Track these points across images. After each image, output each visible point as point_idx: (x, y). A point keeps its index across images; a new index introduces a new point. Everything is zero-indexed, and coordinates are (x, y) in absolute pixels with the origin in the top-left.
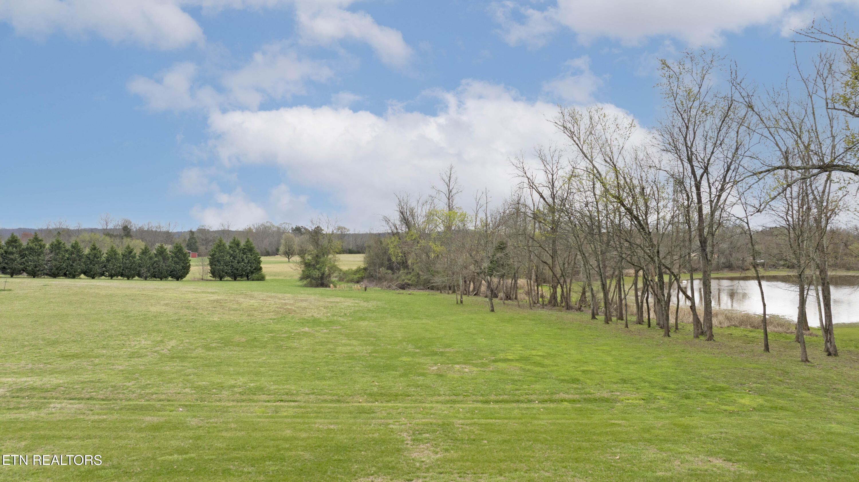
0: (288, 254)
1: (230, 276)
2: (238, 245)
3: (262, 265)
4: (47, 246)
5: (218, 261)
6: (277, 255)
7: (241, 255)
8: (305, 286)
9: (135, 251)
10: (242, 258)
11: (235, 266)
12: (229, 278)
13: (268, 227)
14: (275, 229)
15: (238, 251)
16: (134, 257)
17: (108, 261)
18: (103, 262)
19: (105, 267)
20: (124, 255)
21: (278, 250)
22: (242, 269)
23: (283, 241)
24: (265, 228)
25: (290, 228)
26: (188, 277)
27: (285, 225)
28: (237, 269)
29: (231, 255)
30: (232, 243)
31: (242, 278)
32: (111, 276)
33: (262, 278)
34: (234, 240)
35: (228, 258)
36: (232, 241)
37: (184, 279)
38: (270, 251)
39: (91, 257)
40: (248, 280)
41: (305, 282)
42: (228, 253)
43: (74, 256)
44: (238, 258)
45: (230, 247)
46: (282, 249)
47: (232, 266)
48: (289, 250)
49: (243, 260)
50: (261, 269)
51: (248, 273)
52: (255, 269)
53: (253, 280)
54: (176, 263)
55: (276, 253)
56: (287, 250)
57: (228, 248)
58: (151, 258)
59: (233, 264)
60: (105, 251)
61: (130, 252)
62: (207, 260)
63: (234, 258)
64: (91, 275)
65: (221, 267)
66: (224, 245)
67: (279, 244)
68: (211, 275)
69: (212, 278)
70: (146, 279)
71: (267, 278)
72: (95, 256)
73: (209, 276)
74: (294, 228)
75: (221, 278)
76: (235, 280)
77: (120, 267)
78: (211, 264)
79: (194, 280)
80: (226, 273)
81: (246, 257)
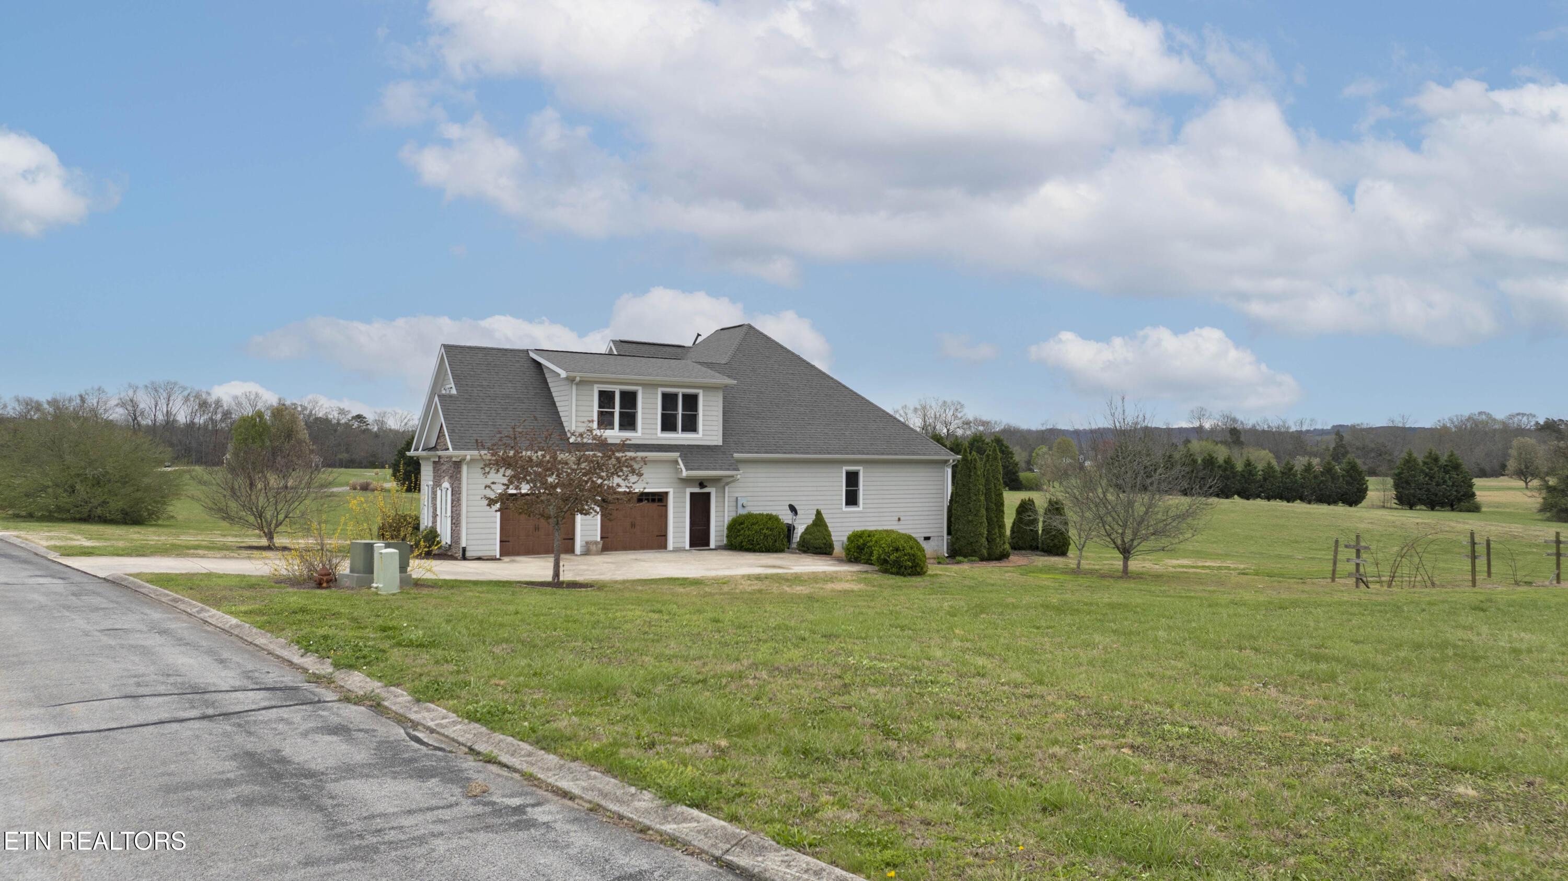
0: (1524, 473)
1: (1425, 505)
2: (1436, 460)
3: (1475, 490)
4: (1199, 461)
5: (1407, 483)
6: (1503, 475)
7: (1442, 474)
8: (1548, 520)
9: (1296, 468)
10: (1443, 478)
11: (1433, 490)
12: (1424, 508)
13: (1482, 422)
14: (1497, 427)
15: (1436, 469)
16: (1295, 475)
17: (1265, 479)
18: (1260, 481)
19: (1261, 486)
20: (1283, 473)
21: (1504, 467)
22: (1444, 494)
23: (1513, 452)
24: (1476, 425)
25: (1533, 423)
26: (1364, 503)
27: (1520, 417)
28: (1436, 495)
29: (1426, 475)
30: (1427, 457)
31: (1442, 507)
32: (1268, 498)
33: (1476, 509)
34: (1430, 453)
35: (1421, 478)
36: (1427, 454)
37: (1360, 505)
38: (1487, 468)
39: (1246, 475)
40: (1453, 510)
41: (1548, 514)
42: (1422, 471)
43: (1228, 473)
44: (1436, 479)
45: (1425, 463)
46: (1512, 464)
47: (1428, 490)
48: (1527, 467)
49: (1445, 482)
50: (1473, 495)
51: (1453, 501)
52: (1463, 495)
53: (1461, 511)
54: (1348, 483)
55: (1499, 471)
56: (1523, 467)
57: (1421, 464)
58: (1316, 477)
59: (1429, 487)
60: (1260, 466)
61: (1291, 469)
62: (1390, 481)
63: (1432, 478)
64: (1245, 494)
65: (1412, 491)
66: (1415, 460)
67: (1506, 456)
68: (1396, 501)
69: (1395, 506)
70: (1309, 503)
71: (1483, 509)
72: (1250, 473)
73: (1393, 503)
74: (1542, 423)
75: (1411, 506)
76: (1433, 509)
77: (1279, 487)
78: (1397, 486)
79: (1373, 507)
80: (1419, 499)
81: (1450, 478)
